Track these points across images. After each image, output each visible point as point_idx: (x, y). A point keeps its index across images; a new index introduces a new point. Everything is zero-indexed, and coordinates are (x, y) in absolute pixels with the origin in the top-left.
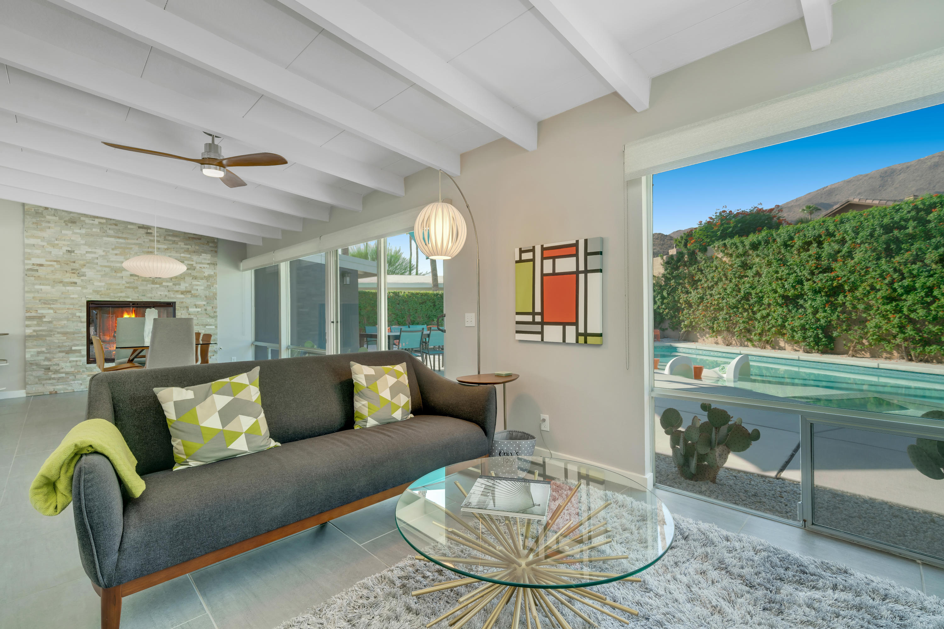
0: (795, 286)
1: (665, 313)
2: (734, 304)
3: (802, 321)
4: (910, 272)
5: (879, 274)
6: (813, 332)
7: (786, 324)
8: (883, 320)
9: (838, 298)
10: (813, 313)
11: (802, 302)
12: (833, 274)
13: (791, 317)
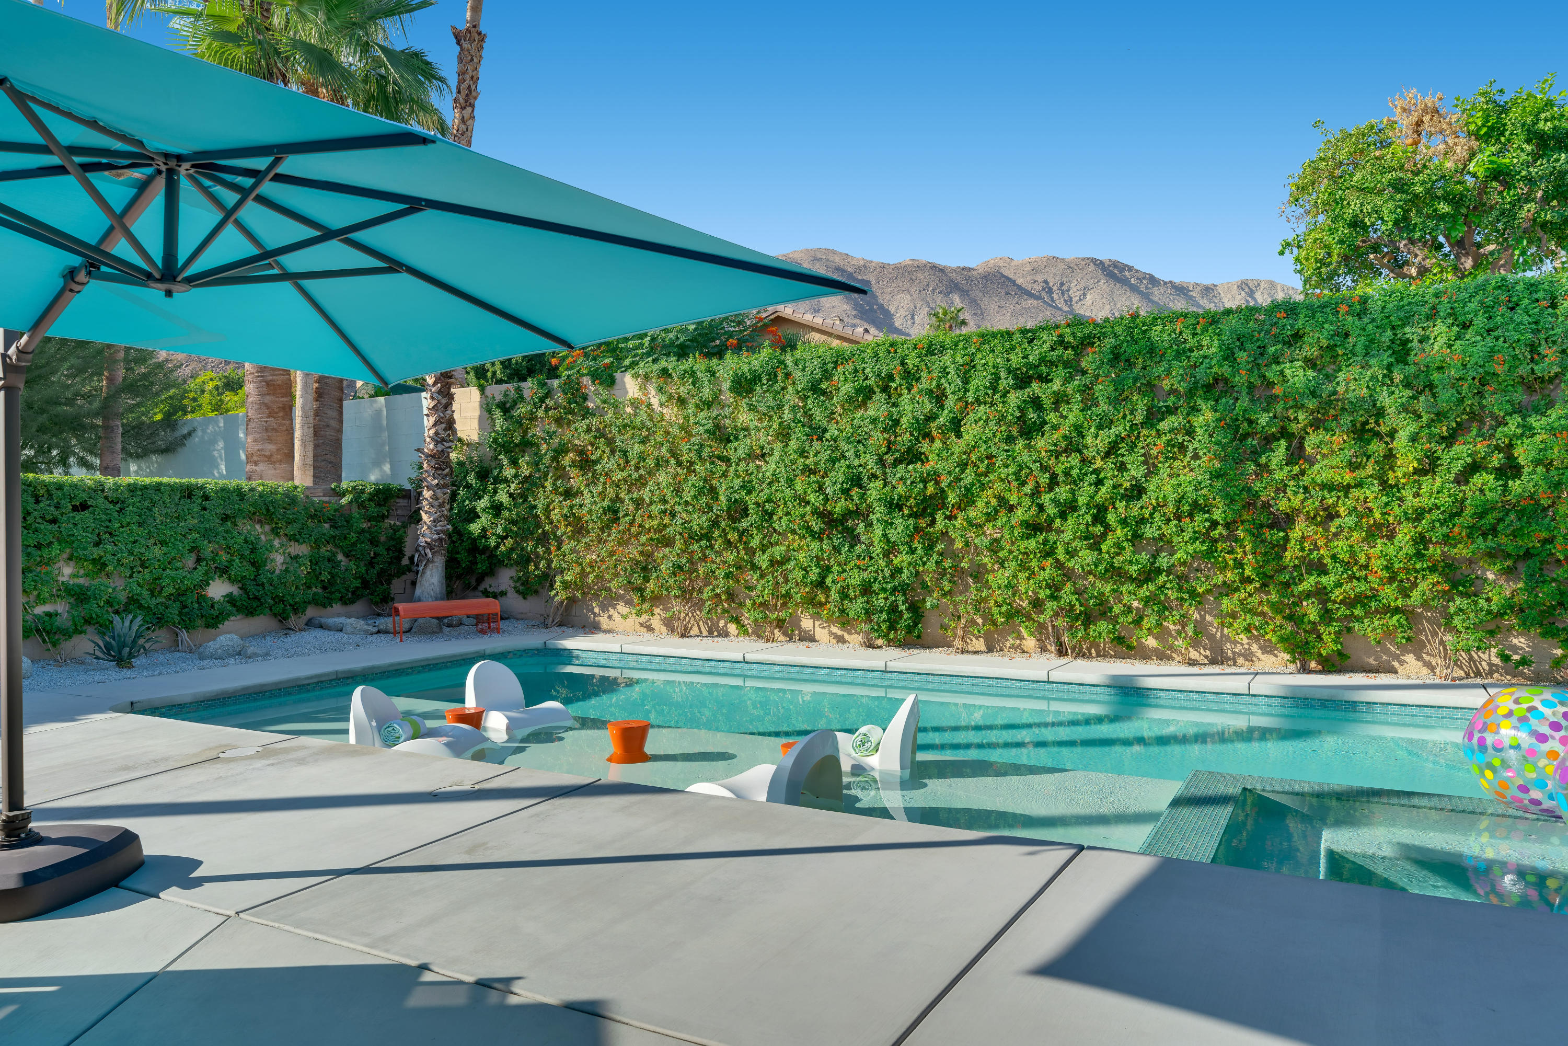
0: (848, 490)
1: (502, 548)
2: (702, 528)
3: (865, 575)
4: (1067, 473)
5: (1013, 474)
6: (886, 599)
7: (829, 581)
8: (1020, 571)
9: (933, 522)
10: (886, 554)
11: (862, 528)
12: (927, 467)
13: (839, 564)
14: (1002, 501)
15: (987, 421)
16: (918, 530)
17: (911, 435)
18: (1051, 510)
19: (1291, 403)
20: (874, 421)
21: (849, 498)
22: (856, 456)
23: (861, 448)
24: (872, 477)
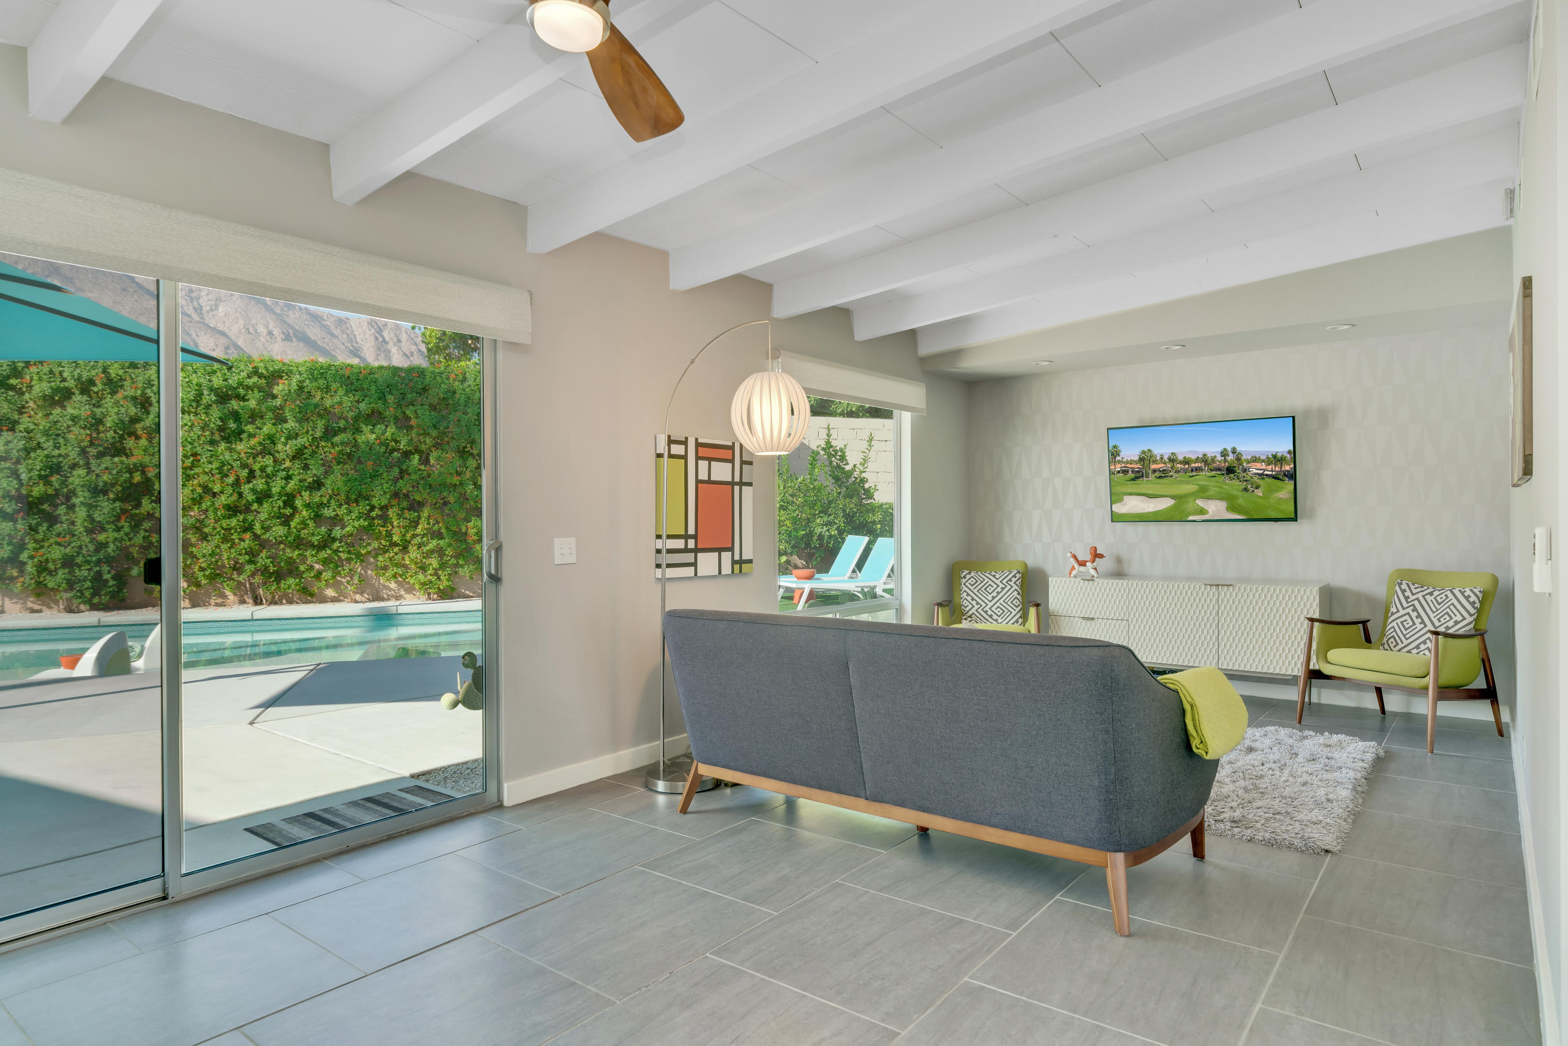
3: (68, 550)
4: (263, 470)
5: (217, 469)
6: (89, 570)
7: (23, 556)
8: (222, 543)
9: (138, 505)
10: (90, 531)
11: (62, 510)
12: (133, 460)
13: (36, 541)
14: (206, 489)
15: (192, 426)
16: (124, 511)
17: (115, 432)
18: (251, 497)
20: (74, 419)
21: (48, 483)
22: (55, 447)
23: (61, 441)
24: (74, 466)
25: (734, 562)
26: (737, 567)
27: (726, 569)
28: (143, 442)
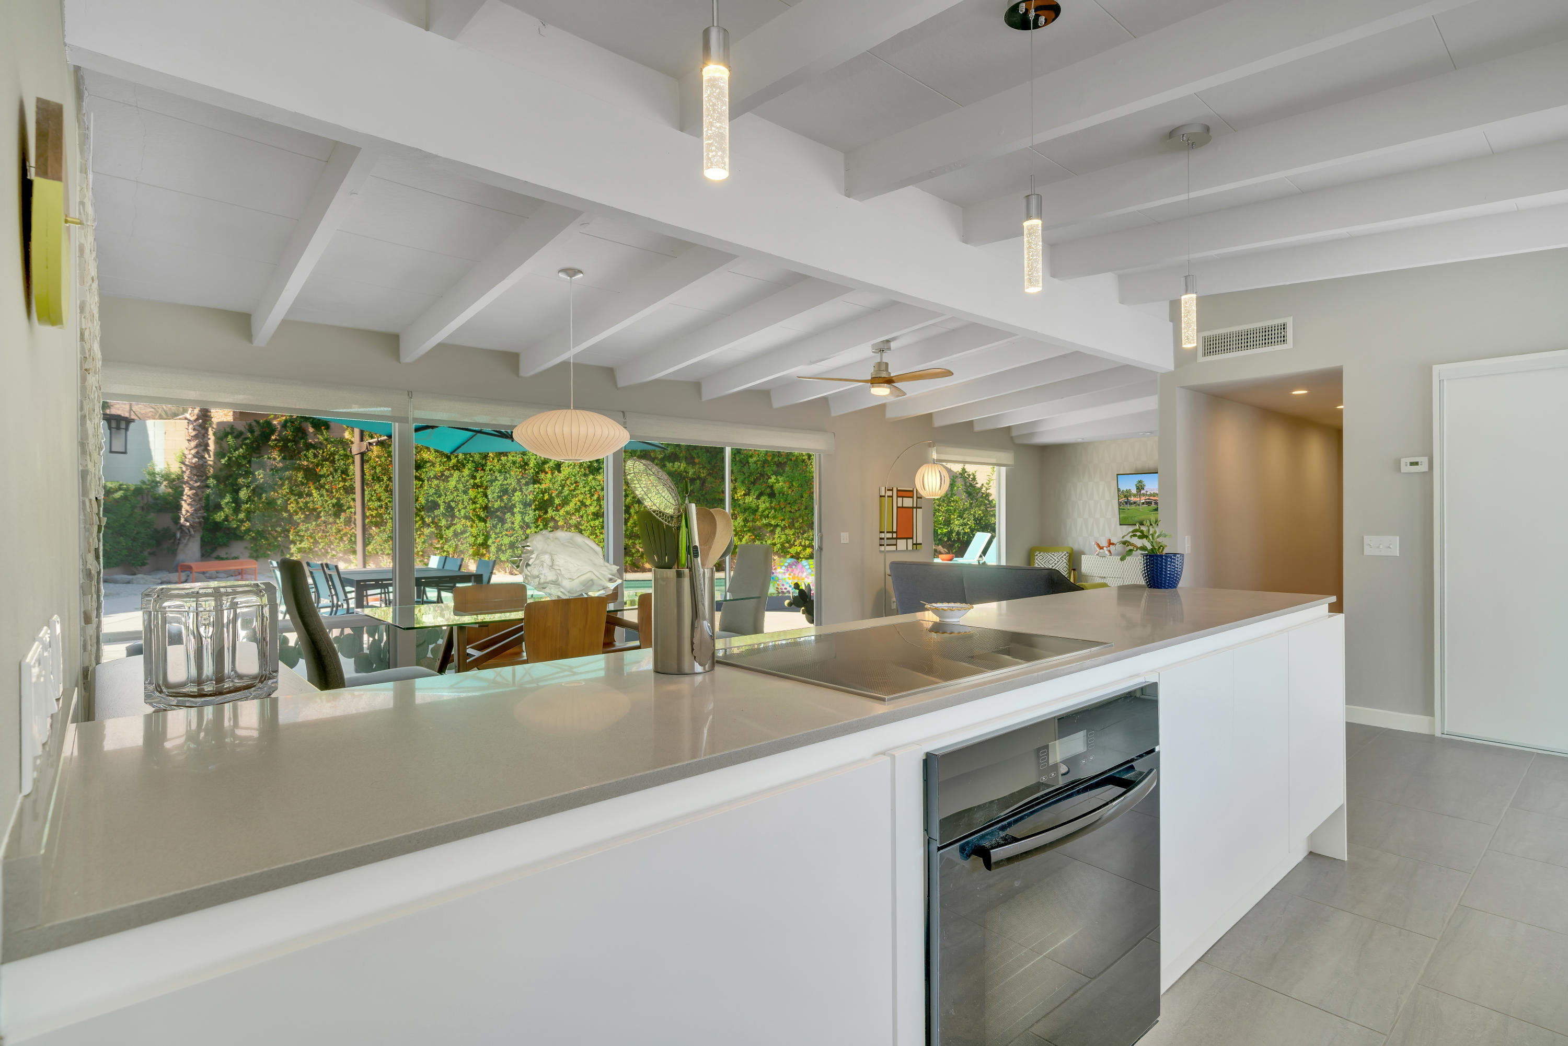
5: (588, 491)
7: (490, 542)
8: (591, 535)
9: (546, 512)
10: (522, 527)
11: (508, 515)
12: (543, 486)
13: (496, 534)
14: (583, 504)
16: (540, 516)
17: (534, 470)
19: (701, 466)
20: (514, 463)
21: (502, 500)
22: (505, 479)
23: (508, 476)
24: (515, 490)
25: (913, 544)
26: (915, 546)
27: (910, 547)
28: (549, 475)
